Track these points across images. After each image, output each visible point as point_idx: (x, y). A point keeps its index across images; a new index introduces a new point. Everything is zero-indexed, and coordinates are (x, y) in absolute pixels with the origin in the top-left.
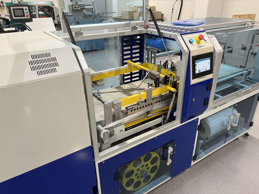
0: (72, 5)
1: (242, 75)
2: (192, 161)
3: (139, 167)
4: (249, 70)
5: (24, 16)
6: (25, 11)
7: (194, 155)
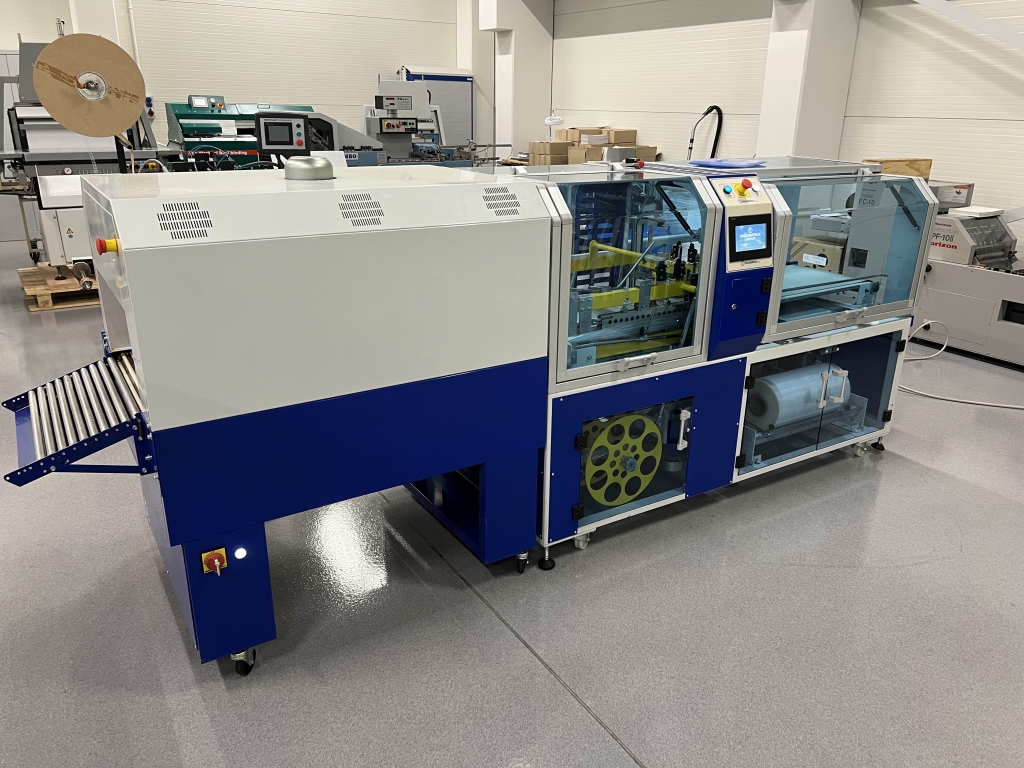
0: (381, 119)
1: (856, 289)
2: (736, 471)
3: (619, 446)
4: (875, 280)
5: (291, 143)
6: (295, 131)
7: (738, 453)
